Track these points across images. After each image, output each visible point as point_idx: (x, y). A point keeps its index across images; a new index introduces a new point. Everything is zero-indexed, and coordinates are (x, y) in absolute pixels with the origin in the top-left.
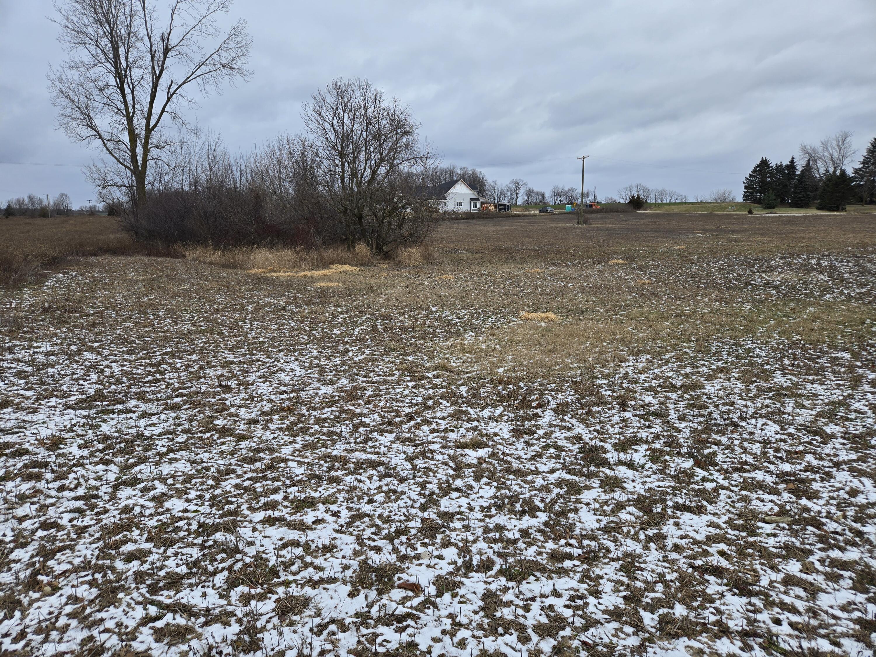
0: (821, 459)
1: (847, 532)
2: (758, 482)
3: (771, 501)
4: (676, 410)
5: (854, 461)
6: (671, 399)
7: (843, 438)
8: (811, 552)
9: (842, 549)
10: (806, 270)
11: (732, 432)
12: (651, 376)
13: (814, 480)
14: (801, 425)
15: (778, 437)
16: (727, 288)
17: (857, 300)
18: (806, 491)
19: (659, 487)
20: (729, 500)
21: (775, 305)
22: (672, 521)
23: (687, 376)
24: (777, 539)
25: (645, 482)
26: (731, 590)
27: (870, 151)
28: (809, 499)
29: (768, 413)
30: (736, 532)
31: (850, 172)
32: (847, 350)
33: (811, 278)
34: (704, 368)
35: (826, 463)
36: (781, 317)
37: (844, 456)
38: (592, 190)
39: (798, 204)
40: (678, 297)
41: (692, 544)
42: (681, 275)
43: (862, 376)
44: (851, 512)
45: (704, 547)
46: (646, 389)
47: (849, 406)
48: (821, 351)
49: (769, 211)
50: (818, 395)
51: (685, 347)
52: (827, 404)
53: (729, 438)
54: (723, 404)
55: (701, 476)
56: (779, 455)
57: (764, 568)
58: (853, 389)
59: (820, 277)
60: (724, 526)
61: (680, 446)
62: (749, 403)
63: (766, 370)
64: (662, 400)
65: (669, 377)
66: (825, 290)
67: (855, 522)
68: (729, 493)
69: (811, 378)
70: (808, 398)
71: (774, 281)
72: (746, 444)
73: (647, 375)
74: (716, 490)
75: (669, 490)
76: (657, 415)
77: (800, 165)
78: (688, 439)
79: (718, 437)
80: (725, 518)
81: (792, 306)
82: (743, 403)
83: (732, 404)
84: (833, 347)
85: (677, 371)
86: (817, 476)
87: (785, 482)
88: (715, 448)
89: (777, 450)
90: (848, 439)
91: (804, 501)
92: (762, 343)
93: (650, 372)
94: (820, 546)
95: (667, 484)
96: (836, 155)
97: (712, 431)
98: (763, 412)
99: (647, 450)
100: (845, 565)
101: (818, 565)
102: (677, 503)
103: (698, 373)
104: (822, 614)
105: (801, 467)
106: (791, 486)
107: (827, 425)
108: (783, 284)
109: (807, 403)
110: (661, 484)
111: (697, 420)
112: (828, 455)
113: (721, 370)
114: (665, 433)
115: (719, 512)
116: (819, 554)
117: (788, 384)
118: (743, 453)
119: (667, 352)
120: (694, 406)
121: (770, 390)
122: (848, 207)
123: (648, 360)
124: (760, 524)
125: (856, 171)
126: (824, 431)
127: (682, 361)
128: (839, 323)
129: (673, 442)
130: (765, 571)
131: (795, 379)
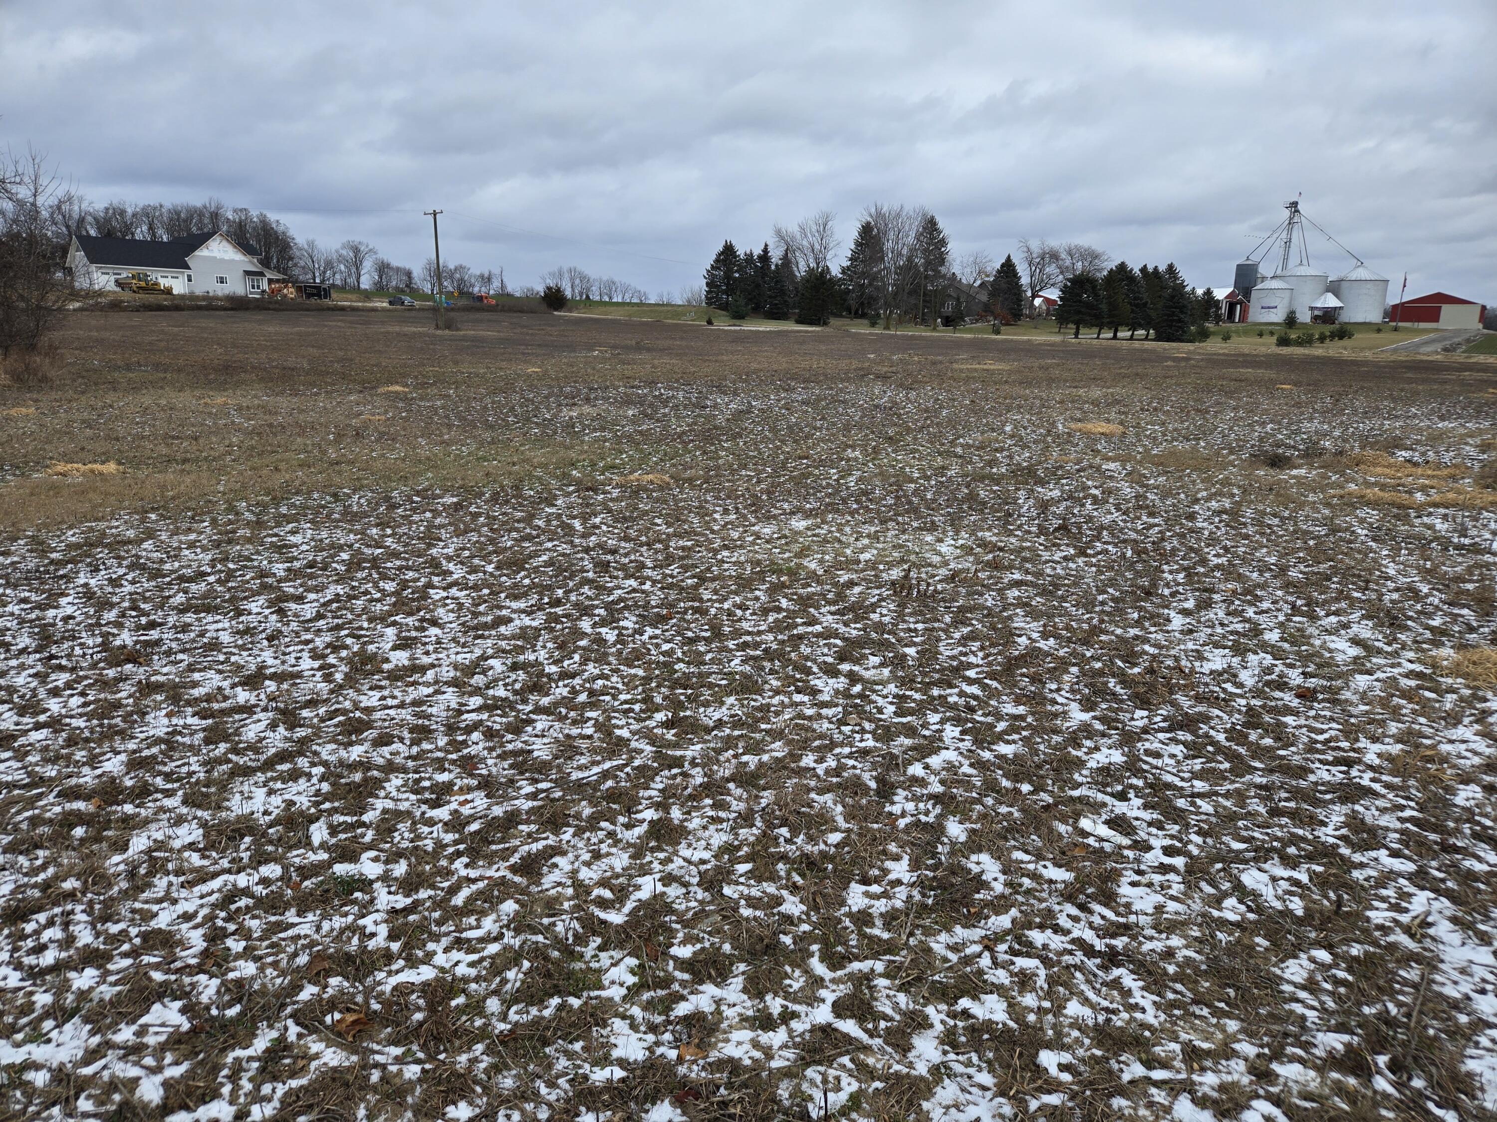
27: (858, 244)
31: (835, 271)
39: (775, 315)
49: (737, 322)
77: (776, 256)
96: (817, 247)
122: (833, 321)
125: (844, 271)
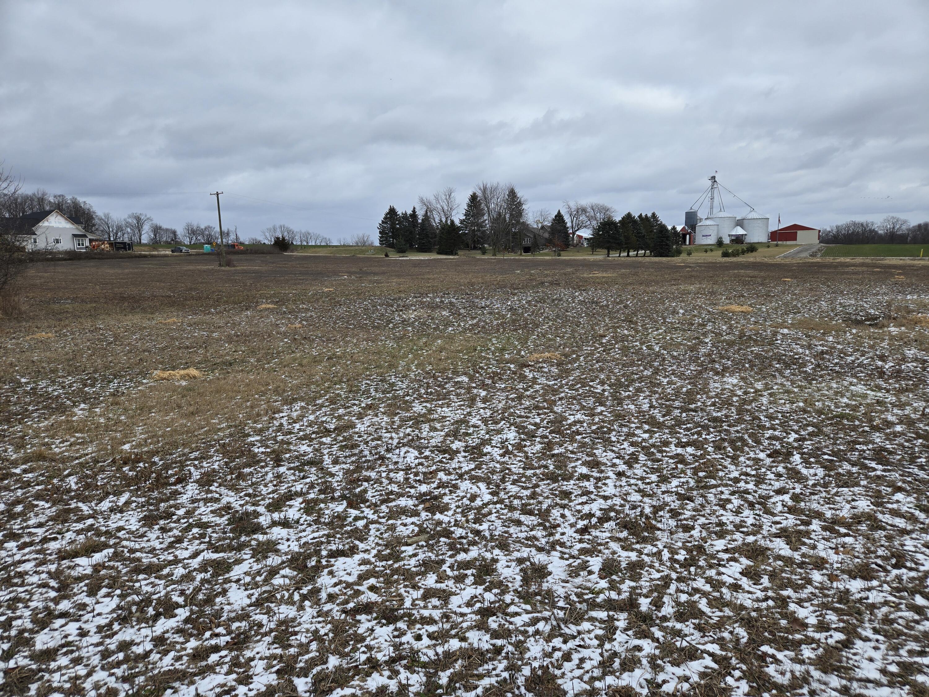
0: (450, 474)
1: (469, 534)
2: (401, 508)
3: (412, 523)
4: (330, 454)
5: (473, 470)
6: (325, 444)
7: (465, 451)
8: (443, 562)
9: (466, 551)
10: (433, 307)
11: (380, 465)
12: (306, 424)
13: (445, 494)
14: (434, 447)
15: (417, 461)
16: (373, 327)
17: (470, 330)
18: (439, 506)
19: (314, 538)
20: (378, 533)
21: (411, 340)
22: (326, 571)
23: (339, 418)
24: (417, 558)
25: (301, 537)
26: (379, 623)
27: (469, 206)
28: (441, 513)
29: (409, 441)
30: (384, 563)
31: (457, 222)
32: (465, 374)
33: (437, 313)
34: (355, 407)
35: (452, 477)
36: (417, 350)
37: (466, 467)
38: (232, 229)
39: (423, 249)
40: (328, 340)
41: (345, 588)
42: (331, 317)
43: (476, 395)
44: (471, 516)
45: (356, 587)
46: (301, 439)
47: (468, 422)
48: (448, 378)
49: (401, 255)
50: (446, 417)
51: (338, 389)
52: (453, 424)
53: (378, 472)
54: (372, 440)
55: (353, 515)
56: (418, 478)
57: (408, 589)
58: (470, 407)
59: (444, 313)
60: (373, 560)
61: (334, 490)
62: (394, 435)
63: (407, 401)
64: (317, 446)
65: (323, 422)
66: (448, 324)
67: (475, 523)
68: (377, 526)
69: (440, 403)
70: (439, 421)
71: (409, 319)
72: (392, 475)
73: (301, 423)
74: (366, 526)
75: (323, 539)
76: (311, 463)
77: (420, 214)
78: (341, 481)
79: (367, 474)
80: (374, 552)
81: (424, 340)
82: (388, 435)
83: (380, 438)
84: (456, 373)
85: (330, 415)
86: (447, 491)
87: (423, 502)
88: (365, 484)
89: (416, 474)
90: (468, 451)
91: (438, 516)
92: (403, 377)
93: (305, 419)
94: (450, 553)
95: (321, 533)
96: (446, 208)
97: (362, 468)
98: (405, 440)
99: (301, 503)
100: (467, 565)
101: (449, 572)
102: (331, 550)
103: (350, 413)
104: (453, 615)
105: (435, 485)
106: (428, 505)
107: (453, 442)
108: (416, 320)
109: (438, 426)
110: (316, 535)
111: (349, 461)
112: (455, 469)
113: (369, 407)
114: (320, 481)
115: (369, 548)
116: (449, 561)
117: (424, 411)
118: (390, 483)
119: (321, 396)
120: (346, 447)
121: (410, 419)
122: (460, 252)
123: (302, 408)
124: (403, 548)
125: (462, 222)
126: (451, 448)
127: (335, 403)
128: (459, 351)
129: (327, 488)
130: (408, 592)
131: (428, 405)
